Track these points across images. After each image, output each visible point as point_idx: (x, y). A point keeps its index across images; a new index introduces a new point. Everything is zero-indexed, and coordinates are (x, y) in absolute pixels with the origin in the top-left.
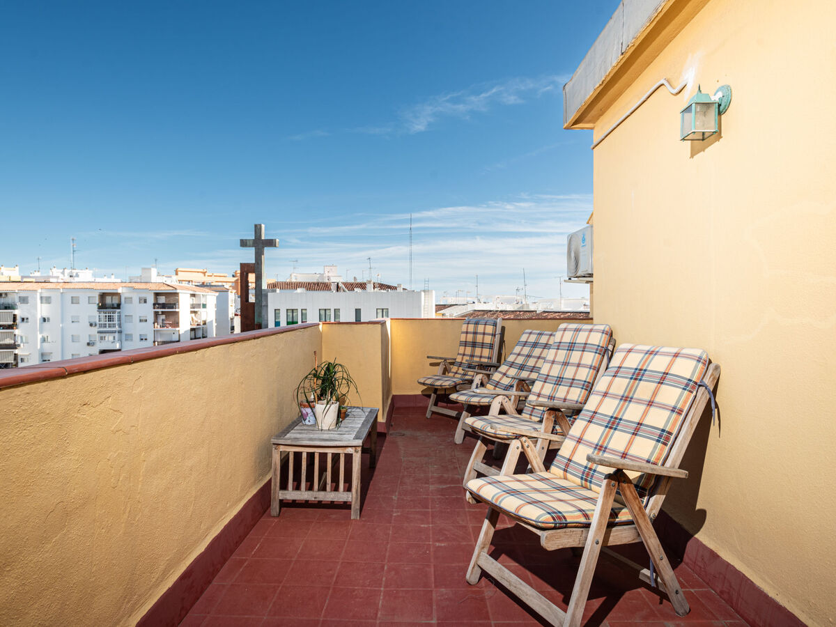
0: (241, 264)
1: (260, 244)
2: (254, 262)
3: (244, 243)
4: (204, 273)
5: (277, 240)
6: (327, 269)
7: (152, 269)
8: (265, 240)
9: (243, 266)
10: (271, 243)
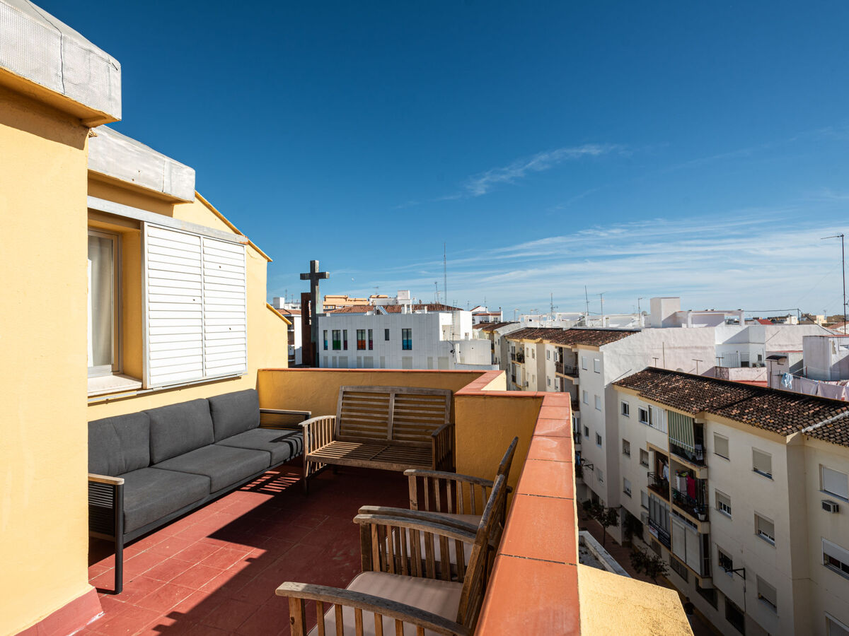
0: (302, 294)
1: (315, 277)
2: (310, 292)
3: (303, 277)
4: (346, 299)
5: (327, 273)
6: (399, 293)
7: (281, 298)
8: (319, 273)
9: (303, 295)
10: (322, 275)
